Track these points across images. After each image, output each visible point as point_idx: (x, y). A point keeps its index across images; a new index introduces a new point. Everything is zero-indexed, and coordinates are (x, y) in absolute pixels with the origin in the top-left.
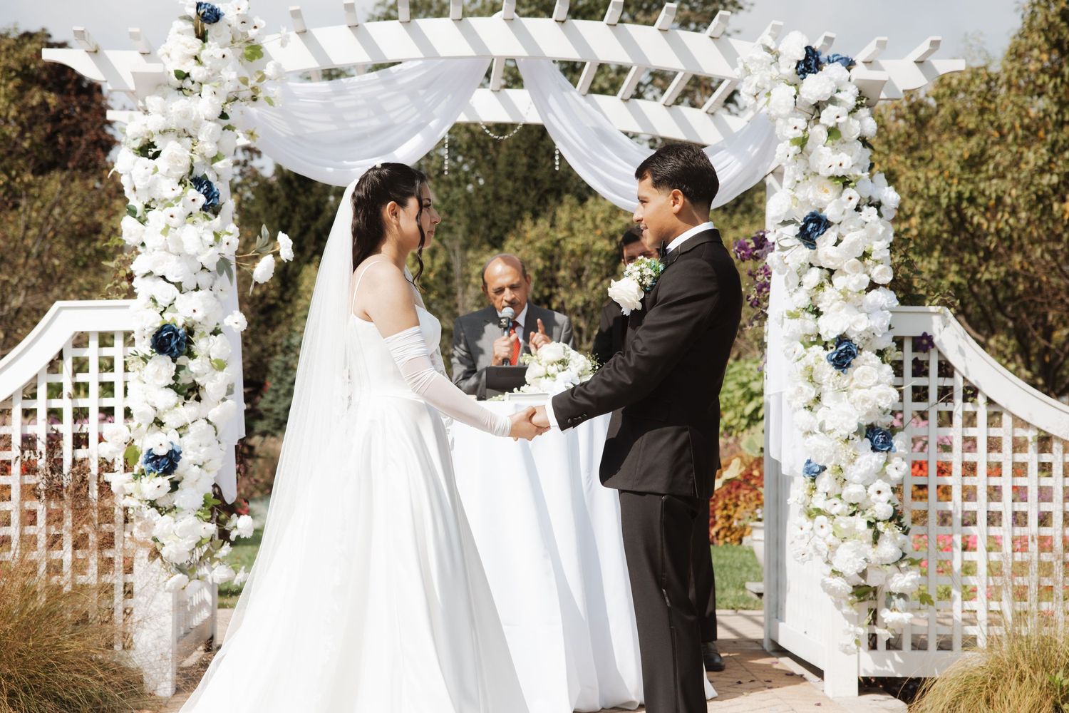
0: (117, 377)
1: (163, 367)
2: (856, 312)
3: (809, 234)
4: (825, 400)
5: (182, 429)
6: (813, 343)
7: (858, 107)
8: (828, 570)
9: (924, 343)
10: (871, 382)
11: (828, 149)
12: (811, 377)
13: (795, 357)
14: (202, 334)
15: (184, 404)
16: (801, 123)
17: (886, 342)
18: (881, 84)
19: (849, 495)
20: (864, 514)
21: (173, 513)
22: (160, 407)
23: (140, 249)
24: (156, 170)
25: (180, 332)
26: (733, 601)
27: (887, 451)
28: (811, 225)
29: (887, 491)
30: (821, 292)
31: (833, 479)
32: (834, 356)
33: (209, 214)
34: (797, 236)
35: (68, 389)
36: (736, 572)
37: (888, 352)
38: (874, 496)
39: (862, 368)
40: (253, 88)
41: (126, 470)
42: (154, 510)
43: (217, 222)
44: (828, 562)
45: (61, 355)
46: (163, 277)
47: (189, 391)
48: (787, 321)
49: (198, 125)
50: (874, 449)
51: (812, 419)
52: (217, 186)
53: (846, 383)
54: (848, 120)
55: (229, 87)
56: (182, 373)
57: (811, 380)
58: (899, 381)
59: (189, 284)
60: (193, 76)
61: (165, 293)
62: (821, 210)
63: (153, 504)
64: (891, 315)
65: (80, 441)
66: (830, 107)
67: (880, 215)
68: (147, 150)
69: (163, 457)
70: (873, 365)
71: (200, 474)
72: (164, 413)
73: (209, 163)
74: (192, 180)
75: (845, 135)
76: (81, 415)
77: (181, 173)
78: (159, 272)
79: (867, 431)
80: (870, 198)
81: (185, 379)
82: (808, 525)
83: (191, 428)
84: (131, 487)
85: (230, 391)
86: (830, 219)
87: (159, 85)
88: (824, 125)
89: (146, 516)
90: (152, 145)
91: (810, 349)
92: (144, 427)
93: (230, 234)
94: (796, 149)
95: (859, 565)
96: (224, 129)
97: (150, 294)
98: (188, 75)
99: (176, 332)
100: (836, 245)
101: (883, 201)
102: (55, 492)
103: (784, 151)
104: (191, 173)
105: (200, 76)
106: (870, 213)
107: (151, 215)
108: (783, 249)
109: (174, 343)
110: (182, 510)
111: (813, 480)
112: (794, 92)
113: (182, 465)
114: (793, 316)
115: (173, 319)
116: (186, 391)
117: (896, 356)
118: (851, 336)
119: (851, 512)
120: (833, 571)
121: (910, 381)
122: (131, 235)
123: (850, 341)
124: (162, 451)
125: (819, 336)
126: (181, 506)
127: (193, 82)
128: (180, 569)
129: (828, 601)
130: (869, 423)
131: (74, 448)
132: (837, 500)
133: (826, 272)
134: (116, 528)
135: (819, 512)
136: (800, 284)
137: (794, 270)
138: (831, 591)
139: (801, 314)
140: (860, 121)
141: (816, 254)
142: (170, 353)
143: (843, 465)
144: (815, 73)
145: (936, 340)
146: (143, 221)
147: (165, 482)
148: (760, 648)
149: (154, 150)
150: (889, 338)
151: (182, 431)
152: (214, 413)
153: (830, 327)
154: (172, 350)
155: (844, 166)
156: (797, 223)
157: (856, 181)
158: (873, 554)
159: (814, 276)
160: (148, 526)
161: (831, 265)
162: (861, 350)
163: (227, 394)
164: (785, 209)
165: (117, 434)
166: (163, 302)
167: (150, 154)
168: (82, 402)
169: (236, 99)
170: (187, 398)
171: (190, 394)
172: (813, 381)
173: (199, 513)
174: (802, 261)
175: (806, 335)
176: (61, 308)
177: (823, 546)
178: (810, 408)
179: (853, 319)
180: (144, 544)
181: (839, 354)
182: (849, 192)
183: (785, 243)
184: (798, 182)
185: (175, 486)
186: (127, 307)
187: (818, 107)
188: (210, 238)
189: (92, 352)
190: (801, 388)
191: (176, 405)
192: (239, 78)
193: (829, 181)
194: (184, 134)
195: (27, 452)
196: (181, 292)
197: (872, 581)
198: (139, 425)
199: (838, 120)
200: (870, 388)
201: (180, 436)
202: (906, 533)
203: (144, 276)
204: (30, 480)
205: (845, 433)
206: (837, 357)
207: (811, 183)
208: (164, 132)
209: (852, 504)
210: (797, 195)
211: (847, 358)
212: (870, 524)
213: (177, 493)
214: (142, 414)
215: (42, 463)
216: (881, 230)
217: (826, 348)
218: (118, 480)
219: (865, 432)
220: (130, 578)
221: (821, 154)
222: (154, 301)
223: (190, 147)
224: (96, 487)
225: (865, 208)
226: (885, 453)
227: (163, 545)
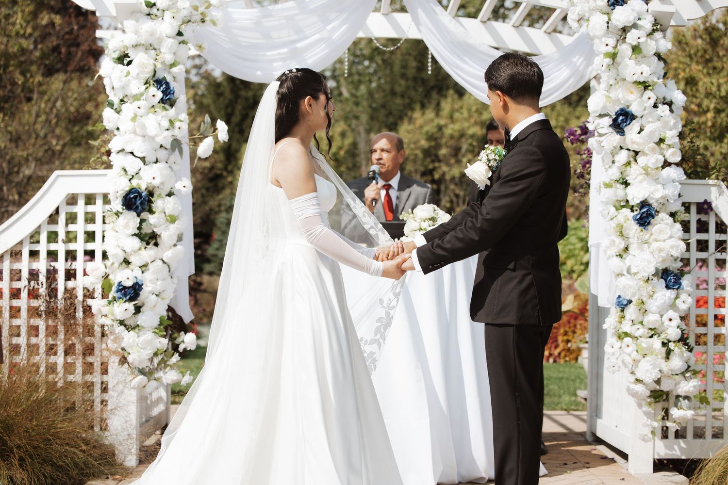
0: (97, 227)
1: (130, 220)
2: (654, 183)
3: (619, 125)
4: (631, 250)
5: (144, 267)
6: (623, 207)
7: (654, 31)
8: (632, 378)
9: (705, 207)
10: (666, 236)
11: (633, 61)
12: (621, 232)
13: (609, 217)
14: (160, 196)
15: (145, 248)
16: (612, 42)
17: (677, 207)
18: (671, 15)
19: (649, 322)
20: (659, 336)
21: (137, 330)
22: (128, 250)
23: (116, 132)
24: (128, 74)
25: (143, 194)
26: (566, 404)
27: (677, 289)
28: (621, 118)
29: (677, 319)
30: (628, 168)
31: (637, 310)
32: (638, 217)
33: (167, 106)
34: (610, 126)
35: (62, 236)
36: (571, 383)
37: (679, 214)
38: (667, 322)
39: (659, 225)
40: (202, 14)
41: (103, 297)
42: (122, 327)
43: (172, 112)
44: (632, 373)
45: (57, 211)
46: (132, 153)
47: (150, 238)
48: (603, 189)
49: (160, 41)
50: (667, 287)
51: (622, 264)
52: (173, 85)
53: (647, 237)
54: (647, 41)
55: (185, 13)
56: (144, 224)
57: (621, 234)
58: (687, 236)
59: (150, 158)
60: (158, 5)
61: (133, 164)
62: (628, 107)
63: (122, 323)
64: (680, 186)
65: (70, 275)
66: (633, 31)
67: (671, 111)
68: (123, 59)
69: (129, 288)
70: (667, 224)
71: (157, 301)
72: (131, 254)
73: (168, 69)
74: (154, 81)
75: (645, 51)
76: (71, 255)
77: (147, 76)
78: (129, 149)
79: (663, 274)
80: (664, 98)
81: (146, 230)
82: (618, 344)
83: (150, 266)
84: (106, 310)
85: (180, 239)
86: (635, 114)
87: (133, 12)
88: (629, 44)
89: (117, 332)
90: (127, 56)
91: (620, 211)
92: (116, 265)
93: (181, 121)
94: (608, 61)
95: (655, 375)
96: (179, 43)
97: (122, 166)
98: (154, 4)
99: (140, 194)
100: (639, 133)
101: (674, 101)
102: (51, 312)
103: (600, 62)
104: (154, 76)
105: (164, 5)
106: (664, 109)
107: (124, 107)
108: (600, 135)
109: (138, 202)
110: (143, 328)
111: (622, 311)
112: (606, 19)
113: (143, 294)
114: (608, 186)
115: (138, 184)
116: (147, 238)
117: (684, 217)
118: (651, 202)
119: (650, 335)
120: (636, 379)
121: (695, 236)
122: (109, 122)
123: (650, 205)
124: (129, 283)
125: (627, 201)
126: (143, 324)
127: (158, 10)
128: (142, 372)
129: (632, 402)
130: (664, 267)
131: (66, 280)
132: (639, 326)
133: (633, 154)
134: (96, 340)
135: (626, 334)
136: (613, 162)
137: (609, 151)
138: (634, 394)
139: (614, 184)
140: (656, 41)
141: (625, 139)
142: (136, 210)
143: (644, 299)
144: (622, 5)
145: (713, 205)
146: (118, 112)
147: (130, 306)
148: (583, 439)
149: (128, 59)
150: (679, 203)
151: (143, 269)
152: (167, 255)
153: (636, 195)
154: (137, 207)
155: (644, 74)
156: (611, 116)
157: (654, 85)
158: (665, 366)
159: (623, 156)
160: (118, 339)
161: (636, 148)
162: (658, 212)
163: (177, 241)
164: (601, 105)
165: (96, 270)
166: (131, 171)
167: (125, 62)
168: (72, 246)
169: (189, 21)
170: (148, 244)
171: (150, 241)
172: (623, 236)
173: (156, 330)
174: (615, 145)
175: (617, 200)
176: (58, 176)
177: (629, 360)
178: (621, 256)
179: (652, 189)
180: (114, 353)
181: (642, 215)
182: (648, 93)
183: (601, 131)
184: (611, 85)
185: (138, 309)
186: (105, 175)
187: (625, 30)
188: (166, 124)
189: (80, 209)
190: (613, 241)
191: (140, 249)
192: (192, 6)
193: (634, 86)
194: (150, 47)
195: (32, 283)
196: (144, 164)
197: (665, 387)
198: (113, 264)
199: (639, 40)
200: (664, 241)
201: (143, 272)
202: (691, 351)
203: (118, 152)
204: (35, 303)
205: (646, 275)
206: (640, 218)
207: (620, 87)
208: (136, 46)
209: (651, 329)
210: (610, 95)
211: (648, 219)
212: (664, 344)
213: (140, 315)
214: (115, 255)
215: (43, 291)
216: (672, 122)
217: (632, 211)
218: (97, 304)
219: (660, 275)
220: (105, 378)
221: (628, 65)
222: (125, 170)
223: (155, 57)
224: (81, 309)
225: (660, 106)
226: (675, 290)
227: (129, 354)
